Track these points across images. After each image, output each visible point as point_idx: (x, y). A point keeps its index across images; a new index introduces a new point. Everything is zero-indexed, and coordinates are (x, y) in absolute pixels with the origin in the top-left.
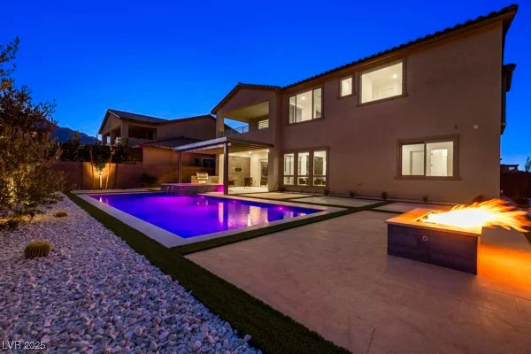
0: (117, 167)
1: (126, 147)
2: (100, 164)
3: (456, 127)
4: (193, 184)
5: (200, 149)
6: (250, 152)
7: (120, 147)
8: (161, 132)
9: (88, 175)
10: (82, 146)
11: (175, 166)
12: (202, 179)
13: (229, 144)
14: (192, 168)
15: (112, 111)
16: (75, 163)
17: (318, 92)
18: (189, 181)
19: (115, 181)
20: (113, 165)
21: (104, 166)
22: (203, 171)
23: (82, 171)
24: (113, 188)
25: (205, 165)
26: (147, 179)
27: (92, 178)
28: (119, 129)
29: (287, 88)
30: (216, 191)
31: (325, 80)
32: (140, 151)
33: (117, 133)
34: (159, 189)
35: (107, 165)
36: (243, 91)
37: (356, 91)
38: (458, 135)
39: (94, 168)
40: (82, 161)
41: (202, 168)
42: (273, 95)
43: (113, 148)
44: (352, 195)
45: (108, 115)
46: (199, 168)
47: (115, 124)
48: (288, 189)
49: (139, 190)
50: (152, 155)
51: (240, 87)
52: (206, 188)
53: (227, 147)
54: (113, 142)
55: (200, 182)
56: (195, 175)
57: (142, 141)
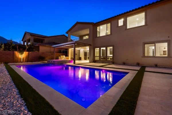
0: (29, 53)
1: (32, 45)
2: (21, 52)
3: (169, 37)
4: (60, 60)
5: (61, 47)
6: (80, 48)
7: (30, 45)
8: (46, 40)
9: (16, 57)
10: (13, 45)
11: (52, 53)
12: (63, 58)
13: (76, 44)
14: (59, 54)
15: (27, 32)
16: (10, 52)
17: (109, 25)
18: (58, 59)
19: (28, 59)
20: (27, 53)
21: (23, 53)
22: (63, 55)
23: (14, 55)
24: (27, 62)
25: (63, 52)
26: (41, 58)
27: (18, 58)
28: (30, 39)
29: (97, 23)
30: (69, 62)
31: (112, 20)
32: (38, 47)
33: (29, 41)
34: (47, 62)
35: (25, 52)
36: (78, 25)
37: (125, 24)
38: (170, 40)
39: (19, 54)
40: (13, 51)
41: (62, 54)
42: (91, 26)
43: (27, 46)
44: (124, 64)
45: (25, 34)
46: (61, 54)
47: (28, 37)
48: (97, 61)
49: (38, 62)
50: (43, 49)
51: (78, 23)
52: (66, 62)
53: (75, 45)
54: (27, 44)
55: (62, 59)
56: (60, 56)
57: (39, 44)
